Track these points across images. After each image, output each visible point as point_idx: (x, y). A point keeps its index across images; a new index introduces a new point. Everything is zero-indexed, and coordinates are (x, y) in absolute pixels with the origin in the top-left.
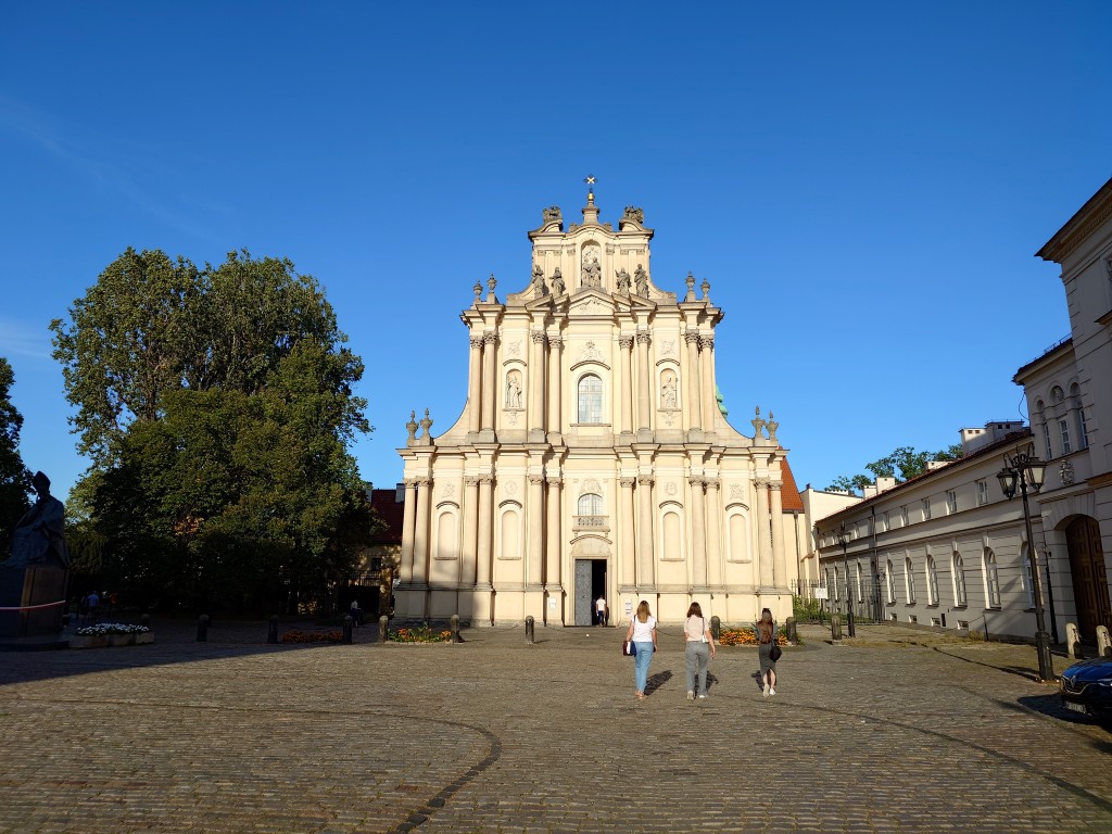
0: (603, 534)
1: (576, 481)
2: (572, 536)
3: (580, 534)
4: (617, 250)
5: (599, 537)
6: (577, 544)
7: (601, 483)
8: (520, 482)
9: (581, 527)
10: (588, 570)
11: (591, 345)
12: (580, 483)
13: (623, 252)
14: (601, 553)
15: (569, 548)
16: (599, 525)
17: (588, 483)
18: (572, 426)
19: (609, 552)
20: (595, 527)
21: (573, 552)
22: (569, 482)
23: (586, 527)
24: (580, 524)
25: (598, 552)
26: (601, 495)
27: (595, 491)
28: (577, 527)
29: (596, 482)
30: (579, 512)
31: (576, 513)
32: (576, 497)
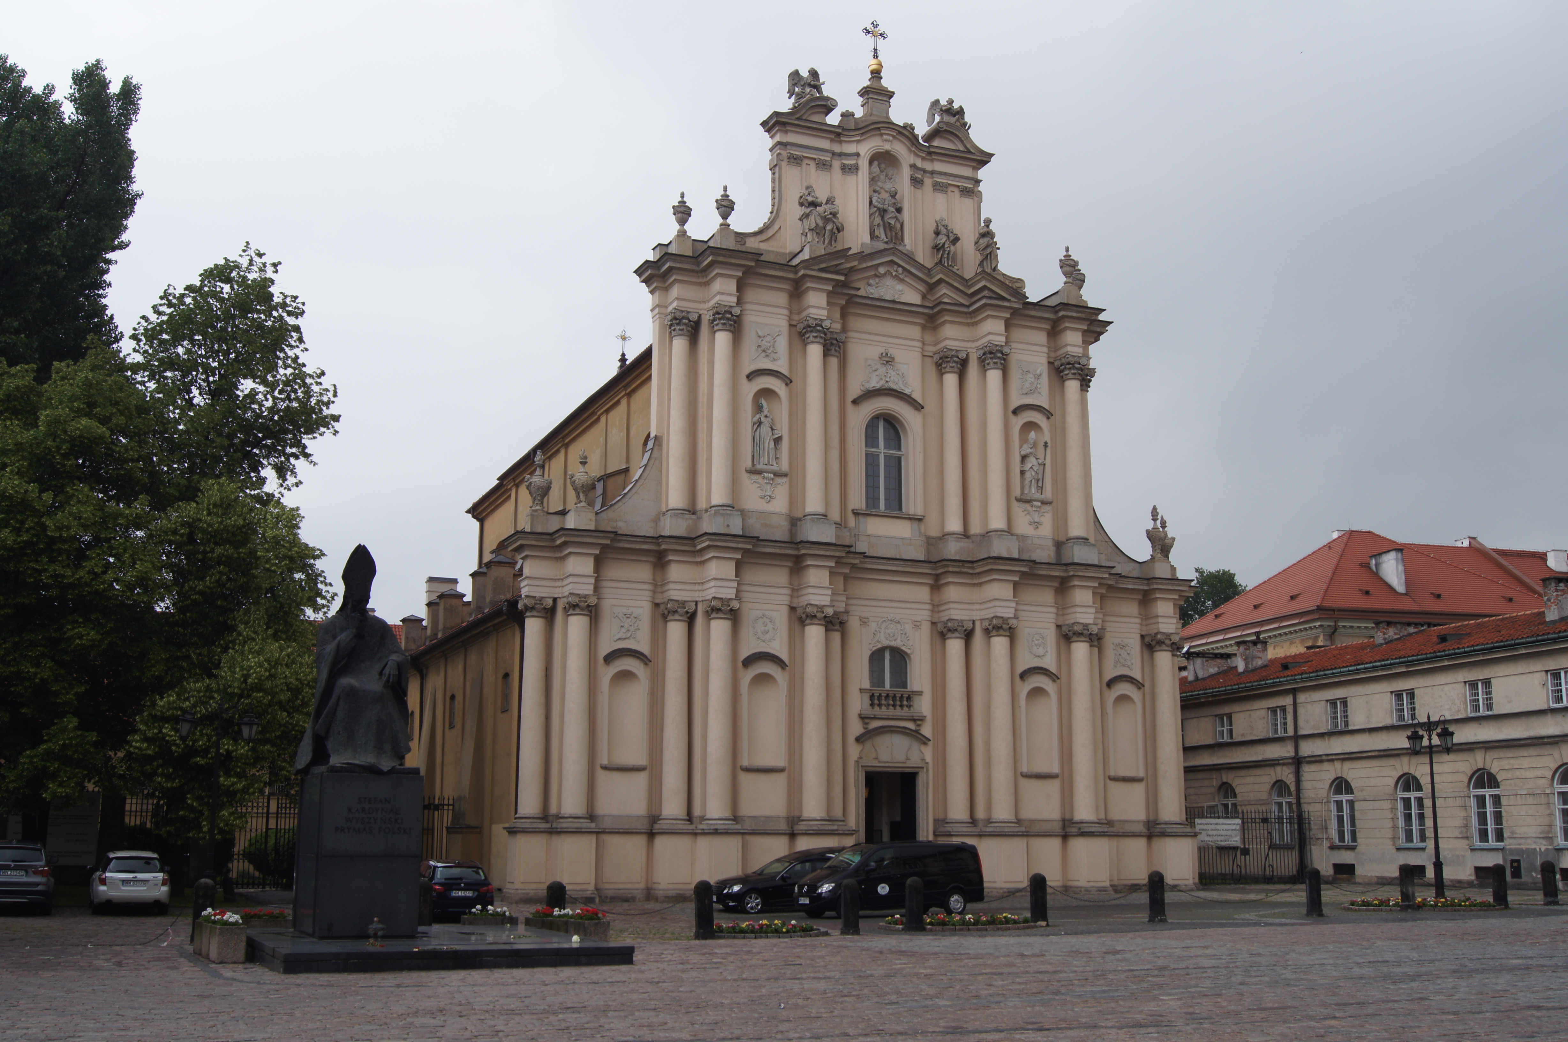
0: (911, 725)
1: (864, 621)
2: (856, 728)
3: (873, 724)
4: (927, 182)
5: (904, 731)
6: (868, 744)
7: (909, 628)
8: (782, 618)
9: (877, 711)
11: (888, 360)
12: (873, 626)
13: (939, 188)
14: (908, 759)
15: (854, 751)
16: (905, 709)
17: (886, 628)
18: (856, 513)
19: (923, 760)
20: (898, 712)
21: (860, 758)
22: (853, 623)
23: (884, 711)
24: (872, 705)
25: (902, 758)
26: (908, 651)
27: (897, 643)
28: (868, 711)
29: (899, 627)
30: (872, 683)
31: (866, 685)
32: (865, 654)
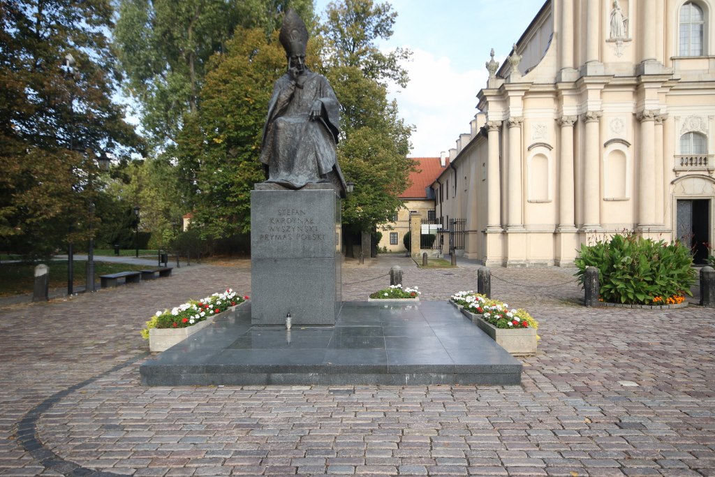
0: (706, 173)
1: (677, 119)
2: (672, 177)
3: (682, 174)
5: (703, 177)
6: (678, 184)
7: (705, 120)
8: (629, 120)
9: (685, 167)
10: (688, 209)
12: (682, 121)
14: (704, 192)
15: (671, 188)
16: (703, 165)
17: (691, 121)
18: (672, 59)
19: (713, 192)
20: (699, 167)
21: (674, 192)
22: (670, 121)
23: (689, 167)
24: (682, 164)
25: (700, 192)
26: (705, 133)
27: (698, 129)
28: (678, 167)
29: (699, 120)
30: (682, 152)
31: (678, 153)
32: (678, 136)
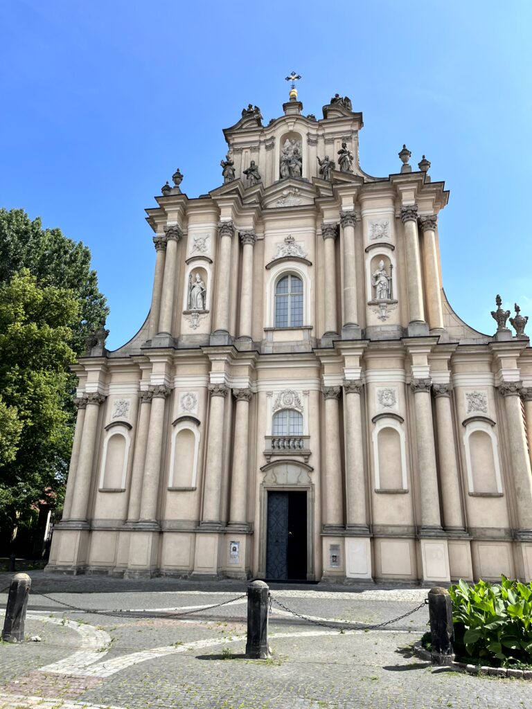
0: (301, 459)
1: (269, 394)
2: (262, 462)
3: (274, 459)
4: (321, 141)
5: (297, 463)
6: (270, 472)
7: (301, 396)
8: (199, 396)
9: (275, 451)
10: (283, 505)
11: (289, 241)
12: (275, 397)
13: (327, 142)
14: (299, 482)
15: (260, 477)
17: (284, 397)
18: (266, 331)
19: (310, 482)
20: (291, 451)
21: (264, 482)
22: (262, 396)
23: (281, 451)
24: (273, 447)
25: (295, 482)
26: (300, 411)
27: (292, 405)
28: (269, 450)
29: (294, 395)
30: (273, 432)
31: (269, 434)
32: (270, 414)
